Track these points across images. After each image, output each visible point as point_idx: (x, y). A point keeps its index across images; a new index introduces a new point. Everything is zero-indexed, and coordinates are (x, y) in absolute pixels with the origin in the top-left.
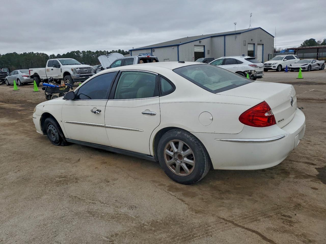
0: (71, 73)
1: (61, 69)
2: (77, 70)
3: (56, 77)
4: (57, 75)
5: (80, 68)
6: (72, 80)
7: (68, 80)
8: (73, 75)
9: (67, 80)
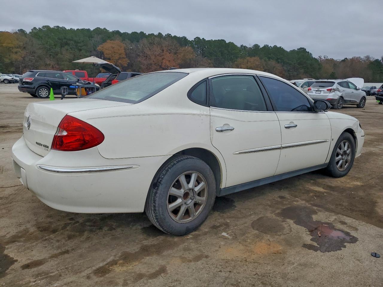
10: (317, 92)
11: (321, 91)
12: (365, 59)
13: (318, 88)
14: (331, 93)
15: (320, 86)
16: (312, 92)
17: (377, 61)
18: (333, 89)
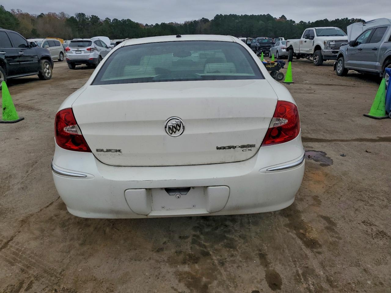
0: (323, 47)
1: (314, 42)
2: (331, 43)
3: (308, 51)
4: (309, 49)
5: (336, 41)
6: (322, 56)
7: (318, 57)
8: (324, 50)
9: (316, 56)
10: (77, 52)
11: (81, 51)
12: (60, 15)
13: (77, 48)
14: (92, 52)
15: (79, 46)
16: (72, 53)
17: (72, 18)
18: (92, 48)
